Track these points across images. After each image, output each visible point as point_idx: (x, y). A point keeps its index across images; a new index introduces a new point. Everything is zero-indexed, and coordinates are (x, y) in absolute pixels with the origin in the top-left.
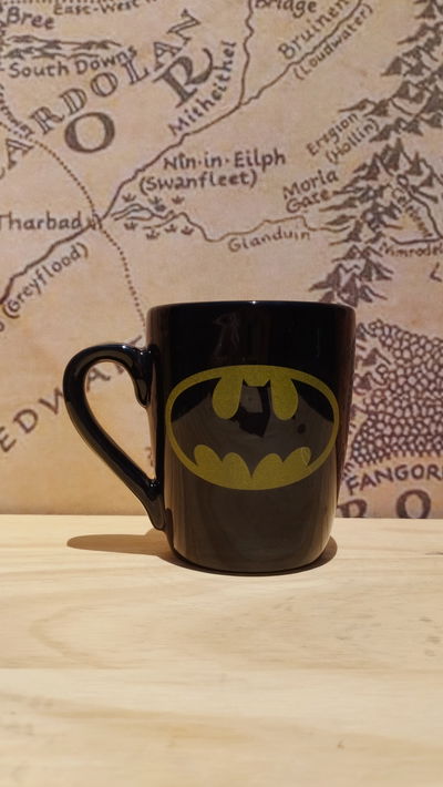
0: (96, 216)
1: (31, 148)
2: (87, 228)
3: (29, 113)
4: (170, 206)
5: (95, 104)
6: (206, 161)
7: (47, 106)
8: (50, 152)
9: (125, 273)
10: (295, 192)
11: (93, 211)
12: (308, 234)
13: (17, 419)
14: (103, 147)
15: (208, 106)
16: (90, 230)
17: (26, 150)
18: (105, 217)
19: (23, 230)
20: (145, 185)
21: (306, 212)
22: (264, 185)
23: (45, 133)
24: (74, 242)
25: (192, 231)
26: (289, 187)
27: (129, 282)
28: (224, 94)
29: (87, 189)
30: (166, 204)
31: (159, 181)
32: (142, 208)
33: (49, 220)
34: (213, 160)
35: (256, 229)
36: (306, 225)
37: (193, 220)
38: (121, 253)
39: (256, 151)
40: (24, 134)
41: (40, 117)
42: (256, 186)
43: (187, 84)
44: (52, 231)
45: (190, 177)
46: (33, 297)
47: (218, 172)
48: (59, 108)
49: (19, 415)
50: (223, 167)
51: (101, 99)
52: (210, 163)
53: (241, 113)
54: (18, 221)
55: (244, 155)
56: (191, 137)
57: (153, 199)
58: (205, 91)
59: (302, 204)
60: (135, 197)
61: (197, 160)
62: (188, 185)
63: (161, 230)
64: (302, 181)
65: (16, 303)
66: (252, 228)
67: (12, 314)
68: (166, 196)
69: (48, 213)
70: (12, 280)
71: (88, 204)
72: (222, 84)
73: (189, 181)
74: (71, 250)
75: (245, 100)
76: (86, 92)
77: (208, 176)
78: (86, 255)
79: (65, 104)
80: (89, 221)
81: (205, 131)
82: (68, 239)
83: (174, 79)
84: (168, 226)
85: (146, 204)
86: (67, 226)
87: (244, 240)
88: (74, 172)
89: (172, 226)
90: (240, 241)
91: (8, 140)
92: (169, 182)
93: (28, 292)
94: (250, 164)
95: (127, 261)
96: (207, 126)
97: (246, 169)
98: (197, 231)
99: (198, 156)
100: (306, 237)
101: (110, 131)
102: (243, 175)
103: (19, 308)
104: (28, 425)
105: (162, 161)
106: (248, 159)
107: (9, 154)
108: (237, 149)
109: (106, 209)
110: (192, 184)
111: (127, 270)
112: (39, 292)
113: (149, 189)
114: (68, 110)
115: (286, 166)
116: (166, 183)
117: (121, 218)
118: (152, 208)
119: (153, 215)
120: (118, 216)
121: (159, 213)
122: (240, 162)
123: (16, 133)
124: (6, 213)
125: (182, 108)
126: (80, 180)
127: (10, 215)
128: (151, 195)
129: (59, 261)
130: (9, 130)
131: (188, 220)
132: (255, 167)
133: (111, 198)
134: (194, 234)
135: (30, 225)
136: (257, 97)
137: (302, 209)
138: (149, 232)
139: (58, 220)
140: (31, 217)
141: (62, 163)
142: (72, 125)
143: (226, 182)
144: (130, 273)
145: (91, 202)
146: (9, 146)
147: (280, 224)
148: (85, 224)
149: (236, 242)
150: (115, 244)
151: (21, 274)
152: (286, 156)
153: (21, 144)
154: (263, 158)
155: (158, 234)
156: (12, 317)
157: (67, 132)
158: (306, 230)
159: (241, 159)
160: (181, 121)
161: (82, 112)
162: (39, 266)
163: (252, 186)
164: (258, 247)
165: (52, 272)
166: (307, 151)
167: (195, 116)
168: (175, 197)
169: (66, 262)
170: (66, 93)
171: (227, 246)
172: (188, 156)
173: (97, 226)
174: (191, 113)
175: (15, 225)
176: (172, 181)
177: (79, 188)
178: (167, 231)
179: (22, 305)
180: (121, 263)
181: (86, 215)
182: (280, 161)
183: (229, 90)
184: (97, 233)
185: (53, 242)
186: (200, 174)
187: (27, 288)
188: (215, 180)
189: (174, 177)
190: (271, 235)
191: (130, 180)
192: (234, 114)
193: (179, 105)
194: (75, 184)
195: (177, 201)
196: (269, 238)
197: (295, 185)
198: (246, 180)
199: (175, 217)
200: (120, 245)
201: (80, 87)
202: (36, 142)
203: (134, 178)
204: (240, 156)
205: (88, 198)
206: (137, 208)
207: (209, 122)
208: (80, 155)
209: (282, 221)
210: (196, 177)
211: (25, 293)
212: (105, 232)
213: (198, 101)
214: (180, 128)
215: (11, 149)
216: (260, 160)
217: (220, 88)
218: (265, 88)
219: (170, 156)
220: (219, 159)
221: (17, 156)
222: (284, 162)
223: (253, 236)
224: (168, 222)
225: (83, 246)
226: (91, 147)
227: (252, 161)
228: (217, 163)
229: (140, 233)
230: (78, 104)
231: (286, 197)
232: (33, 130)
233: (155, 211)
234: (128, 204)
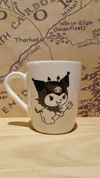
0: (43, 38)
1: (24, 19)
2: (40, 41)
3: (24, 10)
4: (62, 35)
5: (41, 7)
6: (72, 23)
7: (29, 8)
8: (30, 20)
9: (50, 54)
10: (95, 32)
11: (42, 36)
12: (99, 43)
13: (22, 93)
14: (44, 19)
15: (72, 8)
16: (41, 42)
17: (23, 20)
18: (45, 38)
19: (23, 42)
20: (56, 30)
21: (98, 37)
22: (87, 30)
23: (28, 15)
24: (37, 45)
25: (68, 42)
26: (94, 30)
27: (52, 56)
28: (76, 6)
29: (40, 30)
30: (61, 35)
31: (59, 28)
32: (55, 36)
33: (30, 39)
34: (74, 23)
35: (85, 42)
36: (98, 41)
37: (68, 39)
38: (49, 48)
39: (85, 21)
40: (23, 15)
41: (27, 11)
42: (85, 30)
43: (66, 3)
44: (30, 42)
45: (68, 27)
46: (26, 60)
47: (75, 26)
48: (32, 9)
49: (23, 92)
50: (76, 25)
51: (43, 6)
52: (73, 24)
53: (81, 11)
54: (22, 40)
55: (82, 22)
56: (68, 17)
57: (57, 33)
58: (71, 4)
59: (97, 35)
60: (53, 33)
61: (69, 23)
62: (67, 30)
63: (60, 42)
64: (97, 29)
65: (22, 62)
66: (84, 41)
67: (21, 65)
68: (61, 33)
69: (30, 37)
70: (20, 56)
71: (40, 35)
72: (76, 3)
73: (67, 28)
74: (36, 47)
75: (82, 7)
76: (39, 4)
77: (72, 27)
78: (40, 49)
79: (34, 7)
80: (41, 39)
81: (71, 15)
82: (35, 44)
83: (63, 1)
84: (62, 41)
85: (56, 35)
86: (35, 41)
87: (82, 45)
88: (36, 26)
89: (63, 41)
90: (81, 45)
91: (18, 17)
92: (62, 29)
93: (25, 59)
94: (83, 24)
95: (51, 50)
96: (72, 14)
97: (82, 26)
98: (69, 42)
99: (70, 22)
100: (98, 44)
101: (46, 15)
102: (82, 27)
103: (23, 63)
104: (25, 94)
105: (60, 23)
106: (83, 23)
107: (19, 21)
108: (80, 20)
109: (45, 36)
110: (68, 29)
111: (51, 53)
112: (28, 59)
113: (57, 31)
114: (34, 9)
115: (93, 25)
116: (61, 29)
117: (49, 38)
118: (57, 36)
119: (58, 38)
120: (48, 38)
121: (59, 37)
122: (81, 24)
123: (20, 15)
124: (18, 37)
125: (65, 9)
126: (38, 28)
127: (19, 38)
128: (57, 32)
129: (33, 50)
130: (19, 15)
131: (67, 39)
132: (85, 25)
133: (47, 33)
134: (69, 43)
135: (25, 41)
136: (85, 7)
137: (97, 36)
138: (57, 42)
139: (32, 39)
140: (25, 38)
141: (33, 24)
142: (36, 13)
143: (77, 29)
144: (52, 53)
145: (41, 34)
146: (19, 19)
147: (91, 40)
148: (39, 40)
149: (80, 45)
150: (48, 46)
151: (23, 54)
152: (93, 22)
153: (22, 18)
154: (87, 23)
155: (59, 43)
156: (21, 66)
157: (34, 15)
158: (98, 42)
159: (81, 23)
160: (65, 12)
161: (38, 9)
162: (27, 52)
163: (84, 30)
164: (86, 47)
165: (31, 53)
166: (98, 21)
167: (69, 11)
168: (63, 33)
169: (35, 50)
170: (34, 4)
171: (77, 46)
172: (67, 22)
173: (43, 41)
174: (68, 10)
175: (21, 41)
176: (63, 28)
177: (38, 30)
178: (61, 42)
179: (23, 62)
180: (50, 51)
181: (40, 38)
182: (91, 23)
183: (78, 5)
184: (43, 43)
185: (31, 45)
186: (70, 27)
187: (24, 58)
188: (74, 28)
189: (63, 27)
190: (89, 43)
191: (51, 28)
192: (79, 11)
193: (64, 8)
194: (36, 29)
195: (64, 34)
196: (89, 44)
197: (95, 30)
198: (83, 28)
199: (64, 38)
200: (49, 46)
201: (38, 3)
202: (26, 18)
203: (53, 27)
204: (81, 22)
205: (40, 33)
206: (53, 36)
207: (72, 13)
208: (38, 21)
209: (92, 39)
210: (69, 28)
211: (24, 59)
212: (45, 42)
213: (69, 7)
214: (65, 14)
215: (19, 20)
216: (86, 23)
217: (75, 4)
218: (87, 4)
219: (62, 22)
220: (75, 23)
221: (21, 22)
222: (92, 24)
223: (85, 43)
224: (62, 40)
225: (39, 46)
226: (41, 19)
227: (84, 23)
228: (74, 24)
229: (54, 43)
230: (37, 7)
231: (93, 33)
232: (25, 14)
233: (58, 37)
234: (51, 35)
